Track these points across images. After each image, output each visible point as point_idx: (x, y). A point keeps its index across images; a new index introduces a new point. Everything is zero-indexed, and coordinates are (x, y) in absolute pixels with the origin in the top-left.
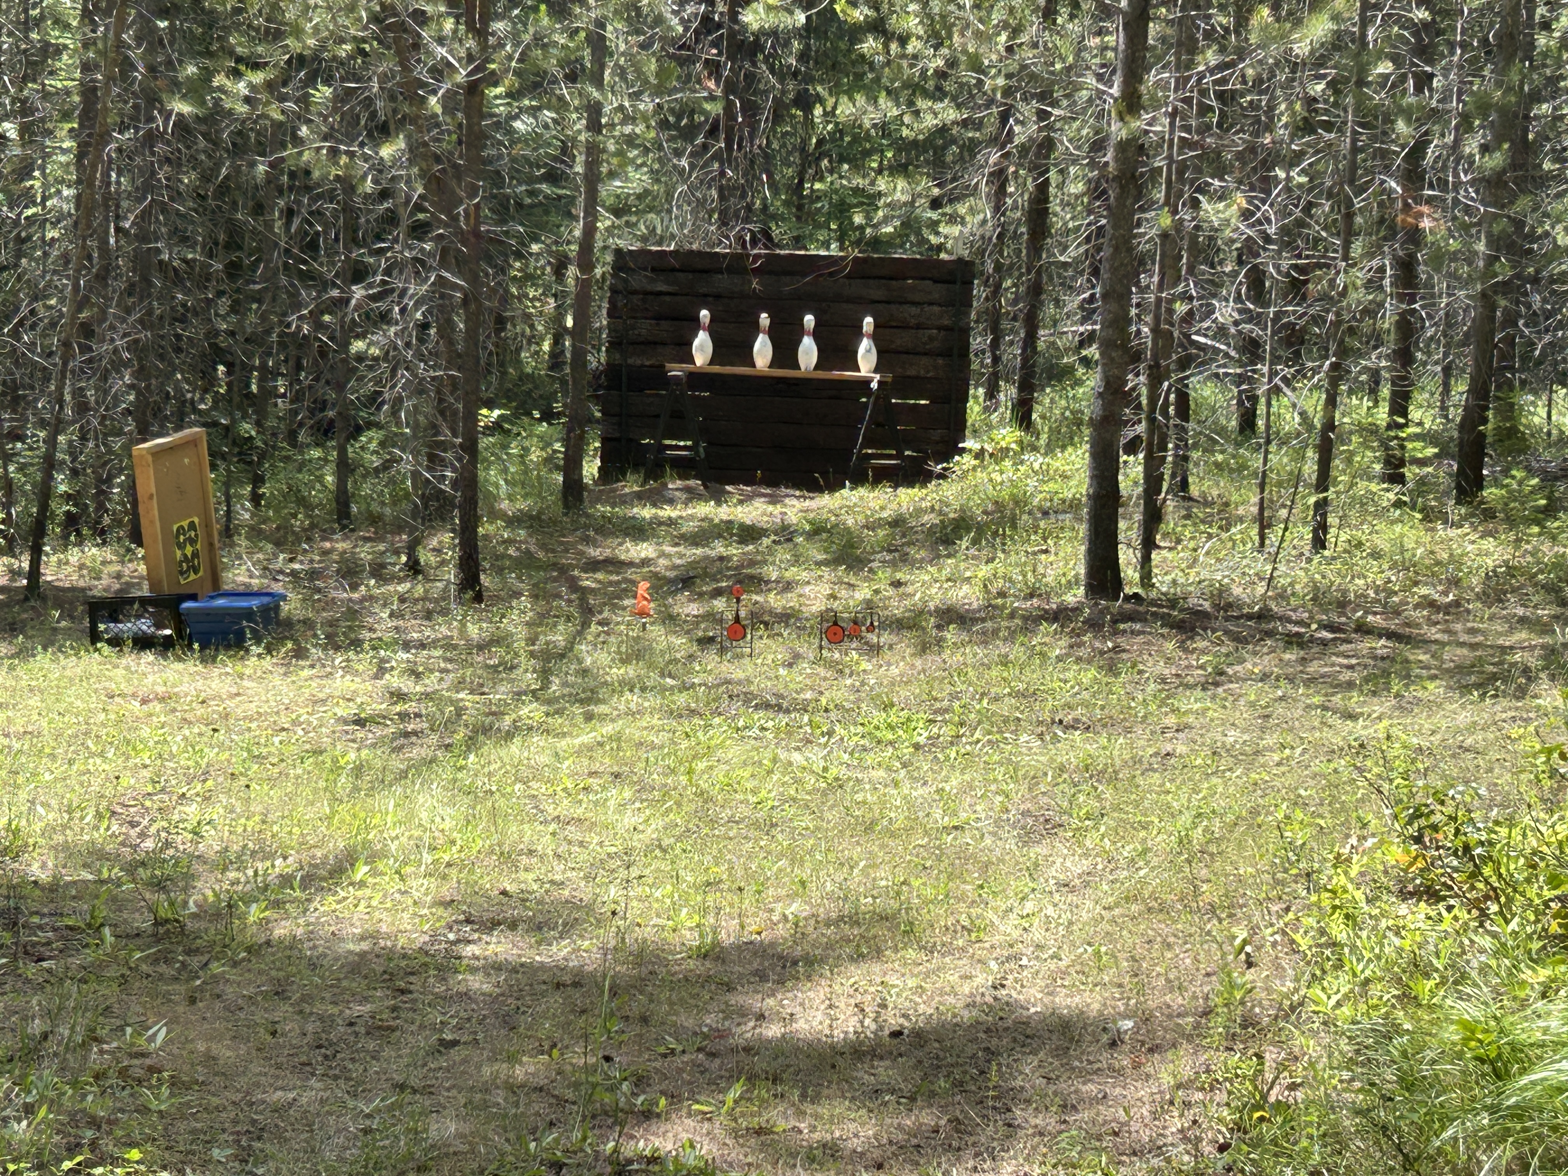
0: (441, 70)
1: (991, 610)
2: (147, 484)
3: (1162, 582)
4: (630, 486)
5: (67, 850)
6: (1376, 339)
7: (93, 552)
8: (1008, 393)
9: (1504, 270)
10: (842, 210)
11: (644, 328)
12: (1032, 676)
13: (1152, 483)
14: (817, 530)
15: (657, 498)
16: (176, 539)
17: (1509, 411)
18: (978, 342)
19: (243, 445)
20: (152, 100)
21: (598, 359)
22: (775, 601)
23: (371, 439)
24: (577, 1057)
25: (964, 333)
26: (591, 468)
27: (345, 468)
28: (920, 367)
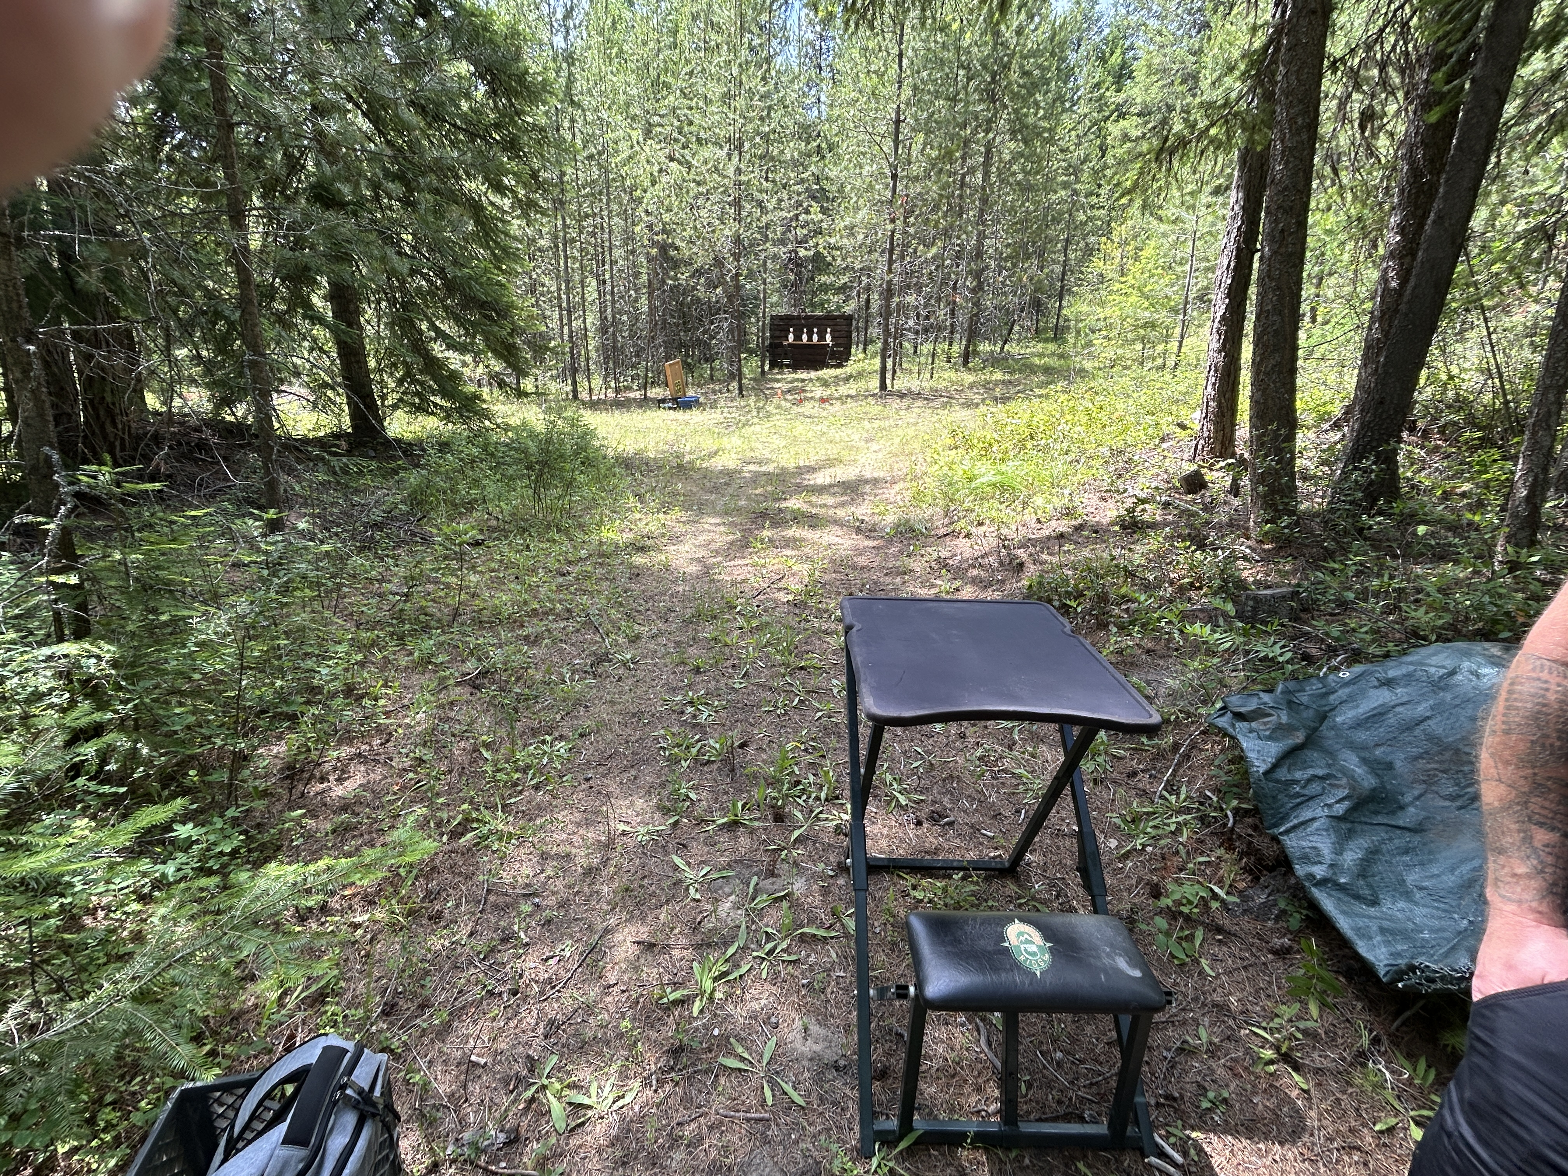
0: (729, 271)
1: (857, 395)
2: (668, 372)
3: (896, 387)
4: (776, 371)
5: (657, 451)
6: (945, 328)
7: (657, 390)
8: (861, 346)
9: (975, 311)
10: (822, 304)
11: (777, 333)
12: (867, 409)
13: (894, 364)
14: (818, 379)
15: (781, 373)
16: (676, 385)
17: (975, 345)
18: (854, 335)
19: (689, 364)
20: (664, 282)
21: (767, 343)
22: (809, 395)
23: (717, 362)
24: (769, 488)
25: (851, 332)
26: (767, 368)
27: (712, 369)
28: (840, 341)
